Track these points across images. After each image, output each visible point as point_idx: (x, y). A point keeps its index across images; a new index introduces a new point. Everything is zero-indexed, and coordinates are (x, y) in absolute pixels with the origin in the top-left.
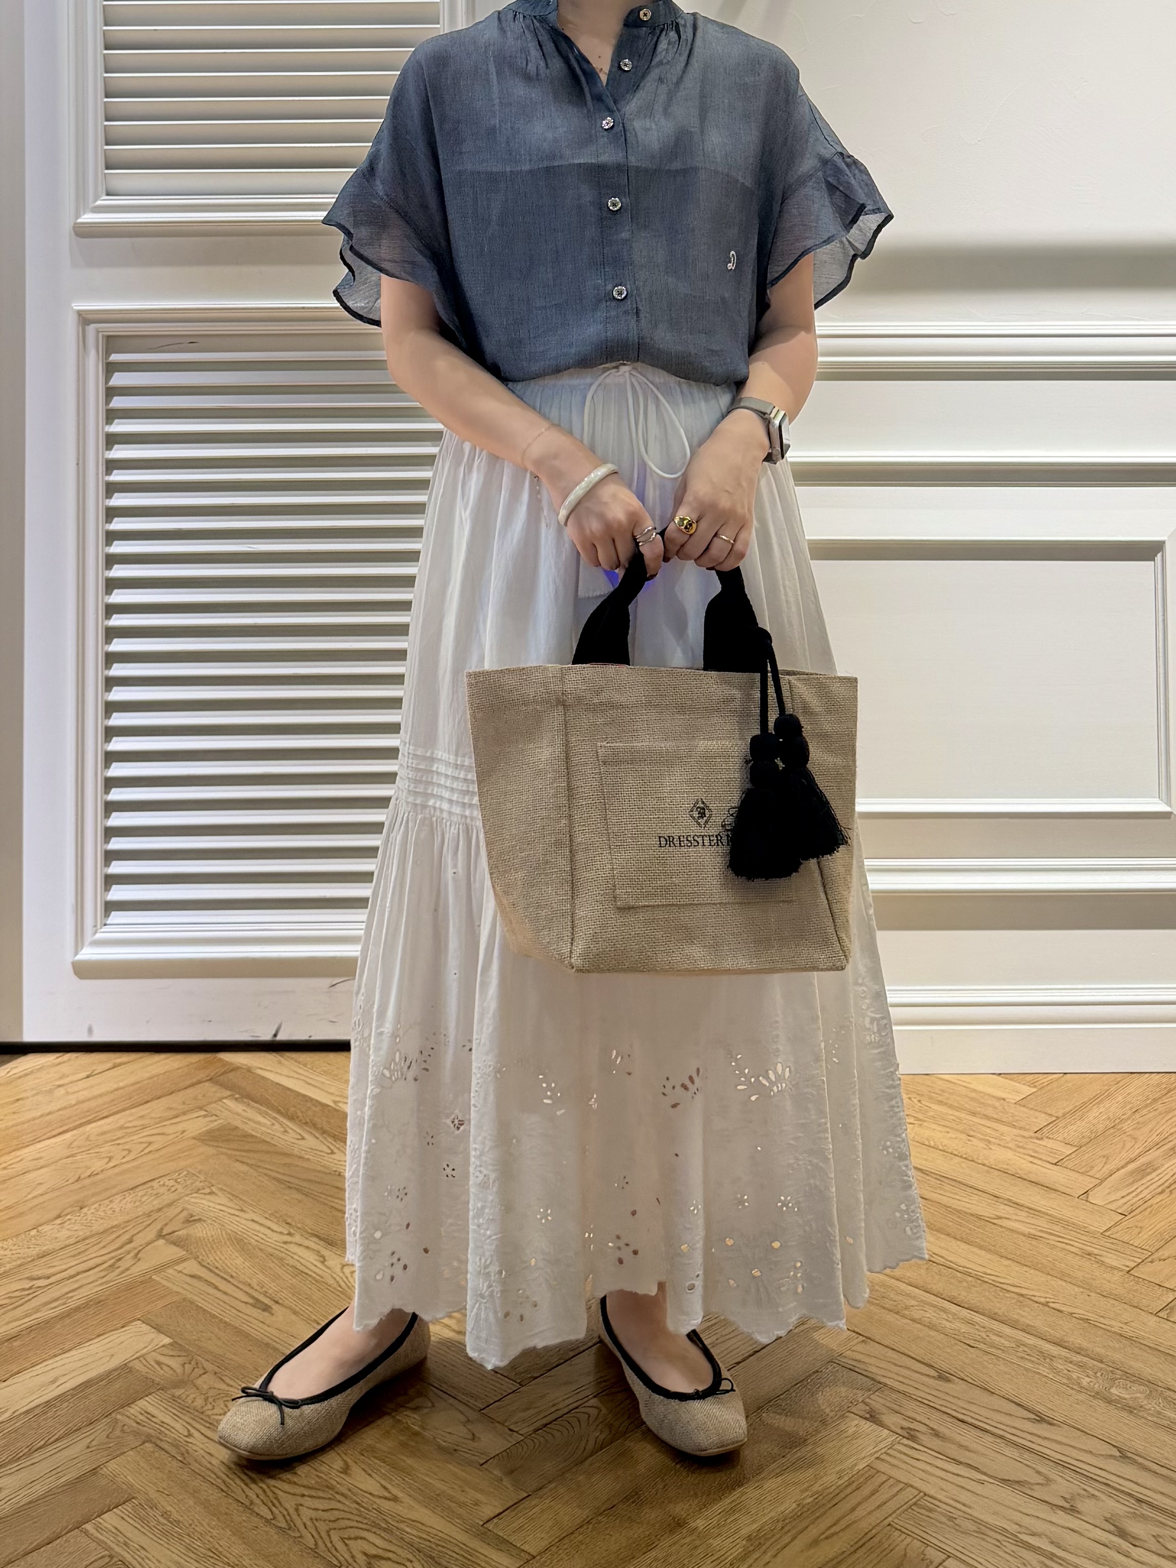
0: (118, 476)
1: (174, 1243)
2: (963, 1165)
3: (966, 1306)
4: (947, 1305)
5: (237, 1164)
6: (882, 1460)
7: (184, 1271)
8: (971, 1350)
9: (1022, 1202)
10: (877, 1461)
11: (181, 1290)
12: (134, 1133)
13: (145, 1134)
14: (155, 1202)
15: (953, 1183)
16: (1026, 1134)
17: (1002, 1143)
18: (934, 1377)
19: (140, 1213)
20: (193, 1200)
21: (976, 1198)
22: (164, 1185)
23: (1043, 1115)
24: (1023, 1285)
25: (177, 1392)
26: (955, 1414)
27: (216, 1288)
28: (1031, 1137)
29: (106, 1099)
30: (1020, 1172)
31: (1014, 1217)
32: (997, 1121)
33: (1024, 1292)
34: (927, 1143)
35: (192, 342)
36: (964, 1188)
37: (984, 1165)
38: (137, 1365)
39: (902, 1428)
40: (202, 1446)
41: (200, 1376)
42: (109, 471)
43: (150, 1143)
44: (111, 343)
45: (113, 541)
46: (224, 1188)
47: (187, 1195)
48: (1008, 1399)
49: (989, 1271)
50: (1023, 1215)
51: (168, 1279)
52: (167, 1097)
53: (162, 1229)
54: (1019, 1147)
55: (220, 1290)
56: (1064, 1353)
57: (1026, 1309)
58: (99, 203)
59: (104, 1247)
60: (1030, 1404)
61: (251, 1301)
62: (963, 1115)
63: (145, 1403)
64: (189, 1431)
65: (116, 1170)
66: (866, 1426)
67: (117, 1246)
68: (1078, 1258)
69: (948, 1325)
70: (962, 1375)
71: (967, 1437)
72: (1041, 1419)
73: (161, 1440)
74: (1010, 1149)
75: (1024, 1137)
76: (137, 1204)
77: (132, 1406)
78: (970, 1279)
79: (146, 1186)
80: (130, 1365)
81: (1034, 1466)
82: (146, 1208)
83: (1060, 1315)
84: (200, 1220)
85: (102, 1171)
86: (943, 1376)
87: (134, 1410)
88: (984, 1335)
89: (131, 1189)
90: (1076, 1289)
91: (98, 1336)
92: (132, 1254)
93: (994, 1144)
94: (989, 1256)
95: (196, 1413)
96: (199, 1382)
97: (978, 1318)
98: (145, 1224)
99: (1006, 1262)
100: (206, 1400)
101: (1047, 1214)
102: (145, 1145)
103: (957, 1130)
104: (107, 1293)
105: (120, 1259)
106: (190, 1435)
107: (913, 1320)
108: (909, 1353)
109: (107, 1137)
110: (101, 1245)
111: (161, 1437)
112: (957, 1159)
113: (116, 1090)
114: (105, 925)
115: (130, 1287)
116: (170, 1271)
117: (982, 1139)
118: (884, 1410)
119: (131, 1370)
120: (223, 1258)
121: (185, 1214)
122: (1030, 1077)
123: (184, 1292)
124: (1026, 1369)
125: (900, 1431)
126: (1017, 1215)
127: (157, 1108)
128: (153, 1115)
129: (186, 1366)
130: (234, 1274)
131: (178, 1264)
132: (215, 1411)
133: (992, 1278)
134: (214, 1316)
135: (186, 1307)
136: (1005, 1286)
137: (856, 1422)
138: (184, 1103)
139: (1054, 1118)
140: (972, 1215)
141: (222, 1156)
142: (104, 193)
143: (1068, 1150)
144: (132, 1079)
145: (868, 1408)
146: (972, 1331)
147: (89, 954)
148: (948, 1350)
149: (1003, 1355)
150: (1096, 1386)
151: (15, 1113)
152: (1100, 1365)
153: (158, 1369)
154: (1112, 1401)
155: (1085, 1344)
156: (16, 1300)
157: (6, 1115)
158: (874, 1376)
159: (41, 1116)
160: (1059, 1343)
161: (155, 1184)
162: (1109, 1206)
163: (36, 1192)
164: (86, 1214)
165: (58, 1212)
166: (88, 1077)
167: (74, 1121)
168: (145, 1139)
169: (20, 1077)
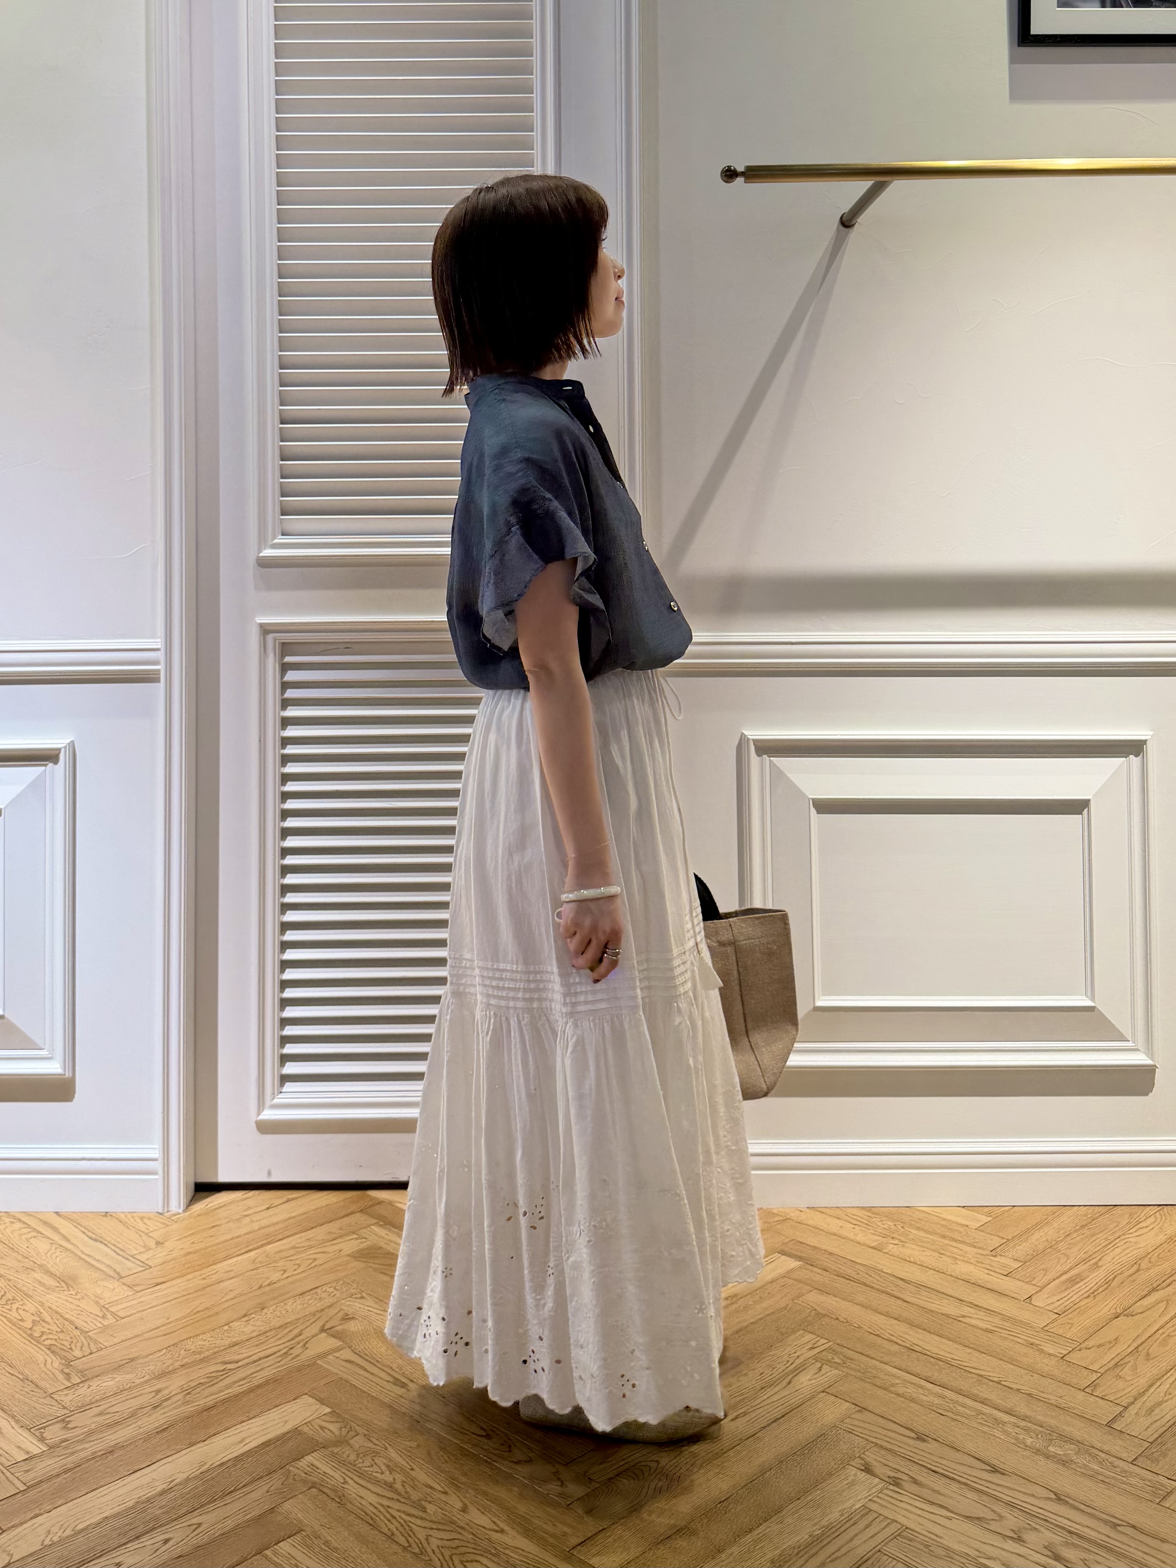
0: (291, 750)
1: (334, 1336)
2: (936, 1276)
3: (938, 1384)
4: (924, 1383)
5: (381, 1276)
6: (874, 1502)
7: (341, 1357)
8: (942, 1417)
9: (980, 1305)
10: (870, 1502)
11: (338, 1372)
12: (303, 1252)
13: (311, 1252)
14: (318, 1305)
15: (928, 1290)
16: (984, 1252)
17: (966, 1259)
18: (913, 1438)
19: (308, 1313)
20: (348, 1303)
21: (946, 1301)
22: (325, 1291)
23: (997, 1238)
24: (982, 1368)
25: (336, 1450)
26: (929, 1466)
27: (365, 1370)
28: (988, 1255)
29: (281, 1226)
30: (979, 1281)
31: (975, 1316)
32: (963, 1242)
33: (982, 1373)
34: (908, 1259)
35: (348, 648)
36: (936, 1293)
37: (952, 1276)
38: (306, 1429)
39: (889, 1477)
40: (354, 1491)
41: (353, 1437)
42: (283, 746)
43: (315, 1260)
44: (285, 648)
45: (287, 799)
46: (372, 1294)
47: (343, 1299)
48: (969, 1455)
49: (955, 1358)
50: (981, 1314)
51: (329, 1363)
52: (329, 1224)
53: (324, 1325)
54: (979, 1262)
55: (368, 1372)
56: (1013, 1419)
57: (984, 1386)
58: (276, 541)
59: (280, 1339)
60: (986, 1459)
61: (391, 1380)
62: (935, 1238)
63: (311, 1458)
64: (345, 1479)
65: (290, 1280)
66: (862, 1476)
67: (290, 1337)
68: (1024, 1347)
69: (924, 1398)
70: (935, 1437)
71: (940, 1484)
72: (995, 1470)
73: (324, 1486)
74: (972, 1263)
75: (983, 1255)
76: (305, 1305)
77: (302, 1460)
78: (941, 1363)
79: (312, 1292)
80: (299, 1429)
81: (990, 1506)
82: (313, 1309)
83: (1010, 1391)
84: (353, 1318)
85: (278, 1281)
86: (921, 1438)
87: (303, 1463)
88: (951, 1405)
89: (301, 1294)
90: (1022, 1371)
91: (275, 1407)
92: (301, 1344)
93: (960, 1260)
94: (956, 1346)
95: (350, 1465)
96: (352, 1442)
97: (947, 1393)
98: (311, 1321)
99: (969, 1351)
100: (358, 1455)
101: (1000, 1314)
102: (311, 1261)
103: (931, 1250)
104: (282, 1374)
105: (292, 1348)
106: (345, 1482)
107: (898, 1395)
108: (895, 1420)
109: (283, 1255)
110: (278, 1337)
111: (323, 1484)
112: (931, 1272)
113: (289, 1218)
114: (281, 1092)
115: (299, 1369)
116: (330, 1357)
117: (950, 1256)
118: (876, 1464)
119: (300, 1433)
120: (370, 1347)
121: (342, 1312)
122: (986, 1210)
123: (341, 1373)
124: (983, 1432)
125: (887, 1480)
126: (977, 1314)
127: (320, 1233)
128: (317, 1238)
129: (343, 1429)
130: (379, 1360)
131: (336, 1352)
132: (364, 1465)
133: (958, 1362)
134: (364, 1392)
135: (342, 1383)
136: (968, 1369)
137: (853, 1473)
138: (341, 1229)
139: (1005, 1241)
140: (943, 1314)
141: (370, 1269)
142: (280, 533)
143: (1016, 1265)
144: (301, 1210)
145: (863, 1462)
146: (944, 1403)
147: (268, 1115)
148: (925, 1417)
149: (966, 1421)
150: (1037, 1445)
151: (212, 1236)
152: (1041, 1429)
153: (322, 1432)
154: (1050, 1456)
155: (1028, 1413)
156: (212, 1380)
157: (205, 1238)
158: (867, 1437)
159: (232, 1239)
160: (1009, 1413)
161: (319, 1290)
162: (1047, 1308)
163: (228, 1297)
164: (266, 1314)
165: (245, 1312)
166: (268, 1208)
167: (258, 1242)
168: (311, 1257)
169: (216, 1209)
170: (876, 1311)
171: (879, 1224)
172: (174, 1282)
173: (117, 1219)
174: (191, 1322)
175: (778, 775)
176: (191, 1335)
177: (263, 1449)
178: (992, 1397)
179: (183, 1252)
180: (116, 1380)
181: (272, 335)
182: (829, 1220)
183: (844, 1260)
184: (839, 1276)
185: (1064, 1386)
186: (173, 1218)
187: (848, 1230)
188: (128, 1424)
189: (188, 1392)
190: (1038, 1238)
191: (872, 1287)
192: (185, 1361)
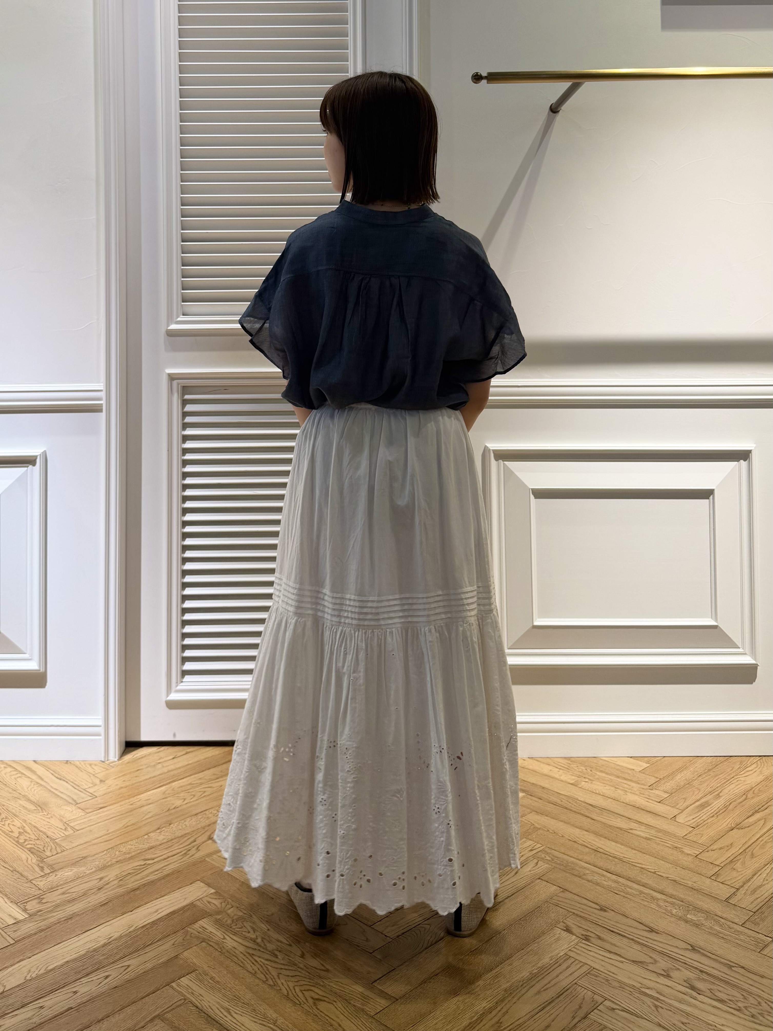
0: (188, 457)
2: (613, 803)
3: (615, 873)
4: (605, 873)
6: (572, 951)
8: (617, 896)
9: (642, 821)
10: (569, 952)
11: (219, 866)
12: (197, 787)
13: (203, 787)
14: (207, 822)
15: (608, 812)
16: (645, 787)
17: (633, 792)
18: (598, 909)
19: (200, 827)
21: (620, 819)
23: (653, 778)
24: (643, 863)
25: (219, 917)
26: (608, 928)
28: (647, 789)
29: (182, 770)
30: (642, 806)
31: (639, 829)
32: (631, 780)
33: (643, 866)
34: (595, 791)
35: (225, 389)
36: (613, 814)
37: (623, 803)
38: (198, 903)
39: (582, 935)
40: (230, 944)
42: (184, 454)
43: (205, 792)
44: (185, 390)
48: (635, 920)
49: (626, 856)
50: (643, 828)
51: (213, 860)
52: (214, 769)
54: (641, 794)
56: (663, 897)
57: (645, 875)
58: (179, 319)
59: (181, 844)
60: (647, 923)
62: (612, 778)
63: (202, 922)
64: (224, 936)
65: (188, 805)
66: (564, 934)
67: (188, 843)
68: (671, 849)
69: (605, 883)
70: (613, 908)
71: (616, 940)
72: (652, 930)
73: (210, 941)
74: (636, 794)
75: (643, 789)
76: (198, 822)
77: (196, 924)
78: (616, 860)
79: (202, 814)
80: (194, 903)
81: (649, 954)
82: (203, 824)
83: (662, 878)
85: (180, 806)
86: (603, 909)
87: (196, 926)
88: (623, 888)
89: (195, 815)
90: (670, 865)
91: (179, 889)
92: (196, 847)
93: (628, 792)
94: (626, 849)
95: (228, 928)
96: (229, 912)
97: (621, 880)
98: (202, 832)
99: (634, 852)
100: (233, 921)
101: (656, 828)
102: (202, 793)
103: (610, 785)
104: (183, 867)
105: (189, 850)
106: (224, 938)
107: (588, 881)
108: (586, 897)
109: (183, 789)
111: (210, 939)
112: (610, 800)
113: (188, 765)
114: (182, 682)
115: (194, 864)
116: (215, 856)
117: (623, 790)
118: (573, 926)
119: (195, 906)
122: (646, 759)
124: (644, 905)
125: (581, 936)
127: (208, 774)
128: (206, 778)
129: (223, 904)
132: (237, 927)
133: (628, 859)
134: (237, 879)
135: (222, 874)
136: (634, 864)
137: (558, 932)
138: (221, 772)
139: (659, 779)
140: (618, 828)
142: (182, 314)
143: (666, 795)
144: (196, 759)
145: (565, 925)
146: (619, 886)
147: (174, 696)
148: (605, 896)
149: (633, 898)
150: (680, 914)
151: (136, 777)
152: (682, 903)
153: (209, 905)
154: (688, 921)
155: (674, 893)
156: (137, 871)
157: (132, 778)
158: (568, 909)
159: (150, 778)
160: (662, 893)
161: (207, 812)
162: (686, 824)
163: (147, 817)
164: (172, 827)
165: (159, 826)
166: (173, 758)
167: (166, 781)
168: (202, 790)
169: (140, 758)
170: (573, 825)
171: (576, 768)
172: (112, 807)
173: (74, 765)
174: (123, 833)
175: (509, 473)
176: (123, 841)
177: (170, 917)
178: (650, 882)
179: (118, 787)
180: (74, 871)
181: (176, 183)
182: (542, 765)
183: (553, 792)
184: (549, 803)
185: (697, 875)
186: (111, 765)
187: (556, 773)
188: (82, 900)
189: (121, 879)
190: (680, 778)
191: (571, 810)
192: (119, 858)
